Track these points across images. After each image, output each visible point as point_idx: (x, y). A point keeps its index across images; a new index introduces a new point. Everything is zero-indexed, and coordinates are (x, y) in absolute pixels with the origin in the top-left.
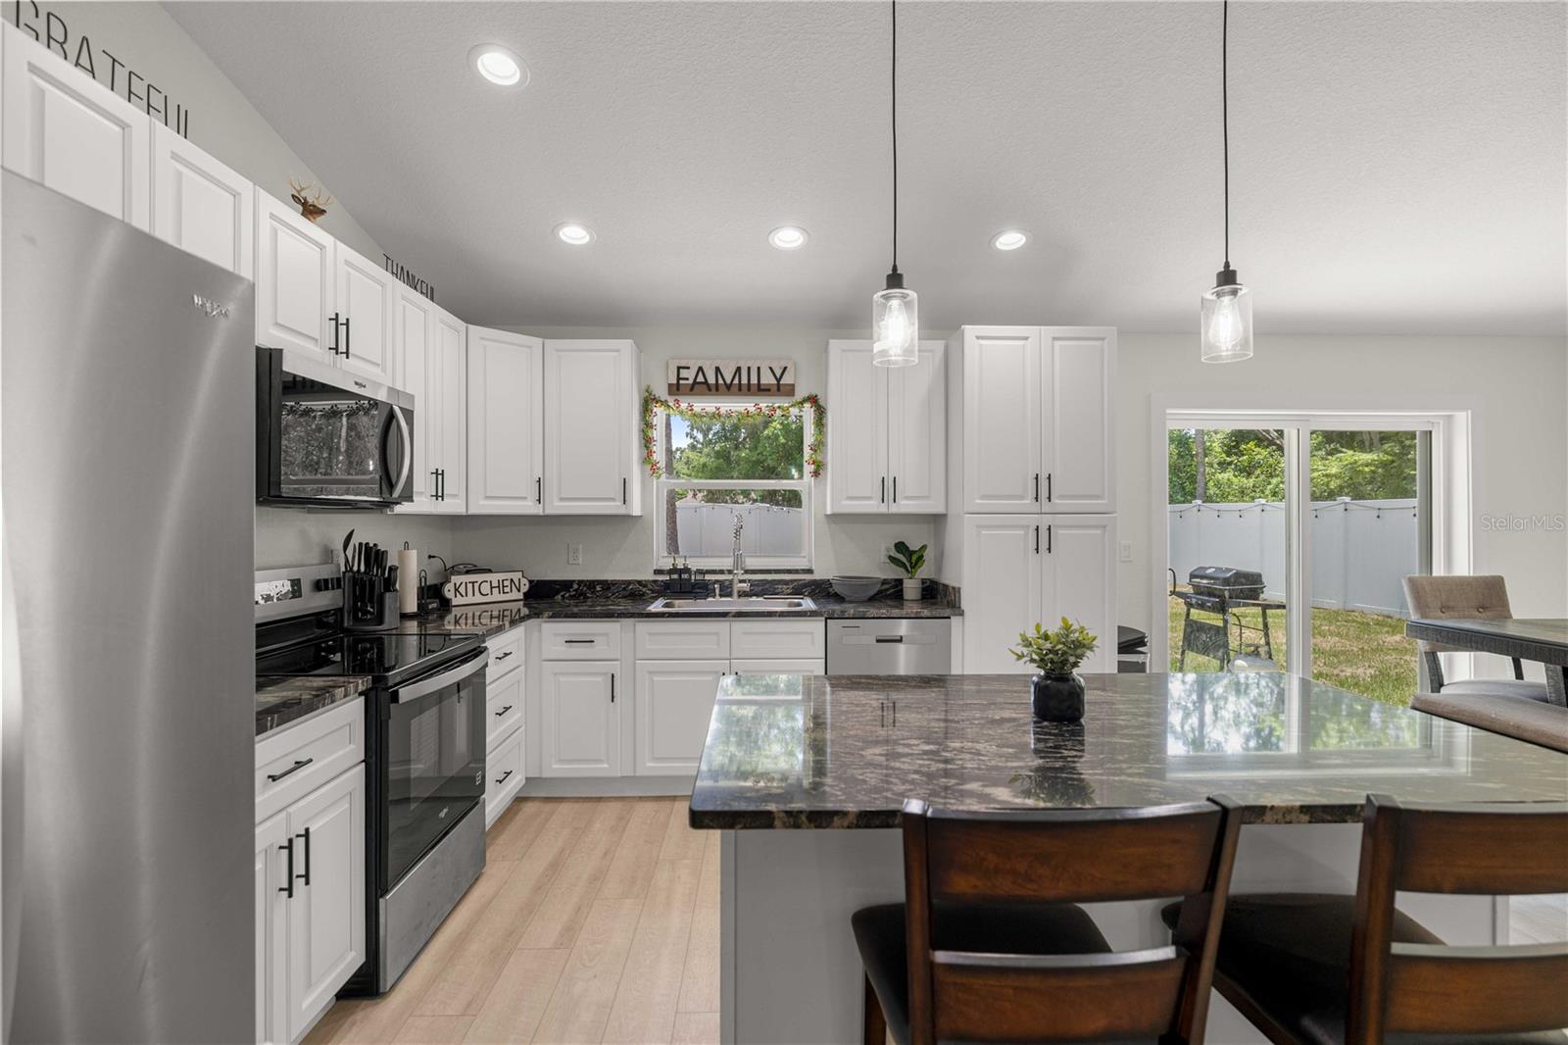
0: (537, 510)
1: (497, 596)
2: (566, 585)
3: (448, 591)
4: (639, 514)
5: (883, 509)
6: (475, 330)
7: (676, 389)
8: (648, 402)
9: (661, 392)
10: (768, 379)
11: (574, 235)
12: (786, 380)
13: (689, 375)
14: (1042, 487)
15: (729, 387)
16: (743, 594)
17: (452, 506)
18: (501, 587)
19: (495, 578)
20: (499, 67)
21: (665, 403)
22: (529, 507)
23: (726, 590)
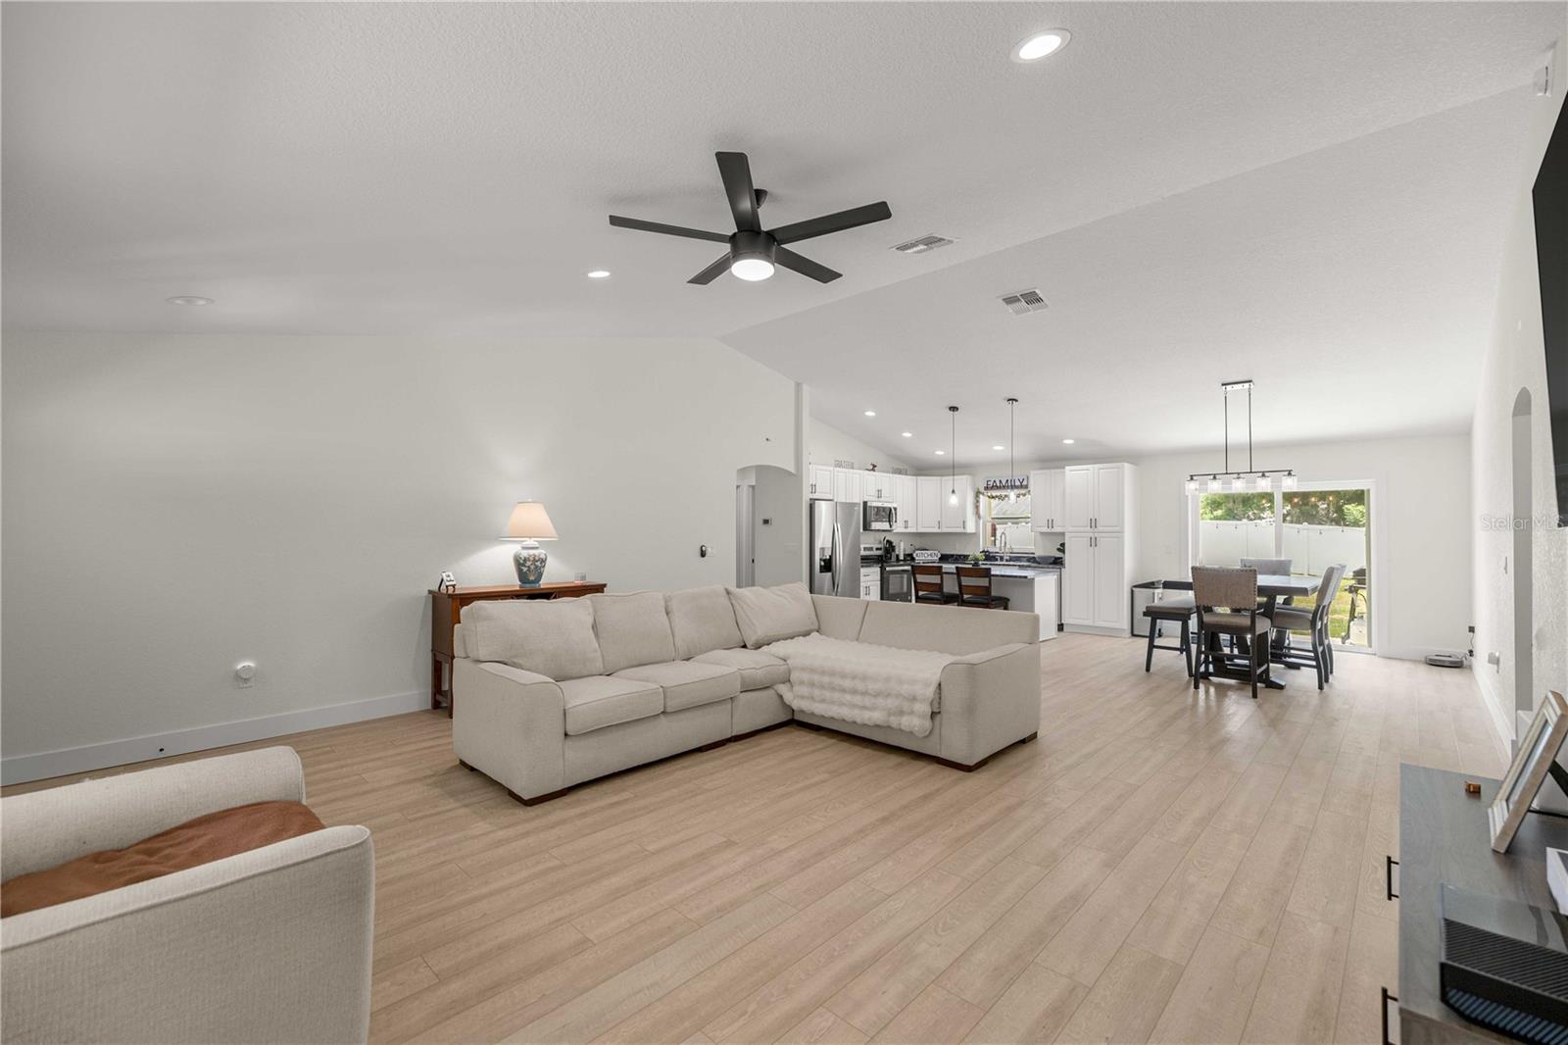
0: (938, 531)
1: (930, 558)
2: (952, 556)
3: (915, 555)
4: (973, 531)
5: (1049, 530)
6: (920, 478)
7: (986, 488)
8: (978, 494)
9: (982, 490)
10: (1017, 483)
11: (940, 453)
12: (1025, 483)
13: (991, 483)
14: (1093, 523)
15: (1004, 487)
16: (1007, 561)
17: (914, 530)
18: (931, 555)
19: (929, 552)
20: (907, 435)
21: (983, 494)
22: (936, 530)
23: (1002, 559)
